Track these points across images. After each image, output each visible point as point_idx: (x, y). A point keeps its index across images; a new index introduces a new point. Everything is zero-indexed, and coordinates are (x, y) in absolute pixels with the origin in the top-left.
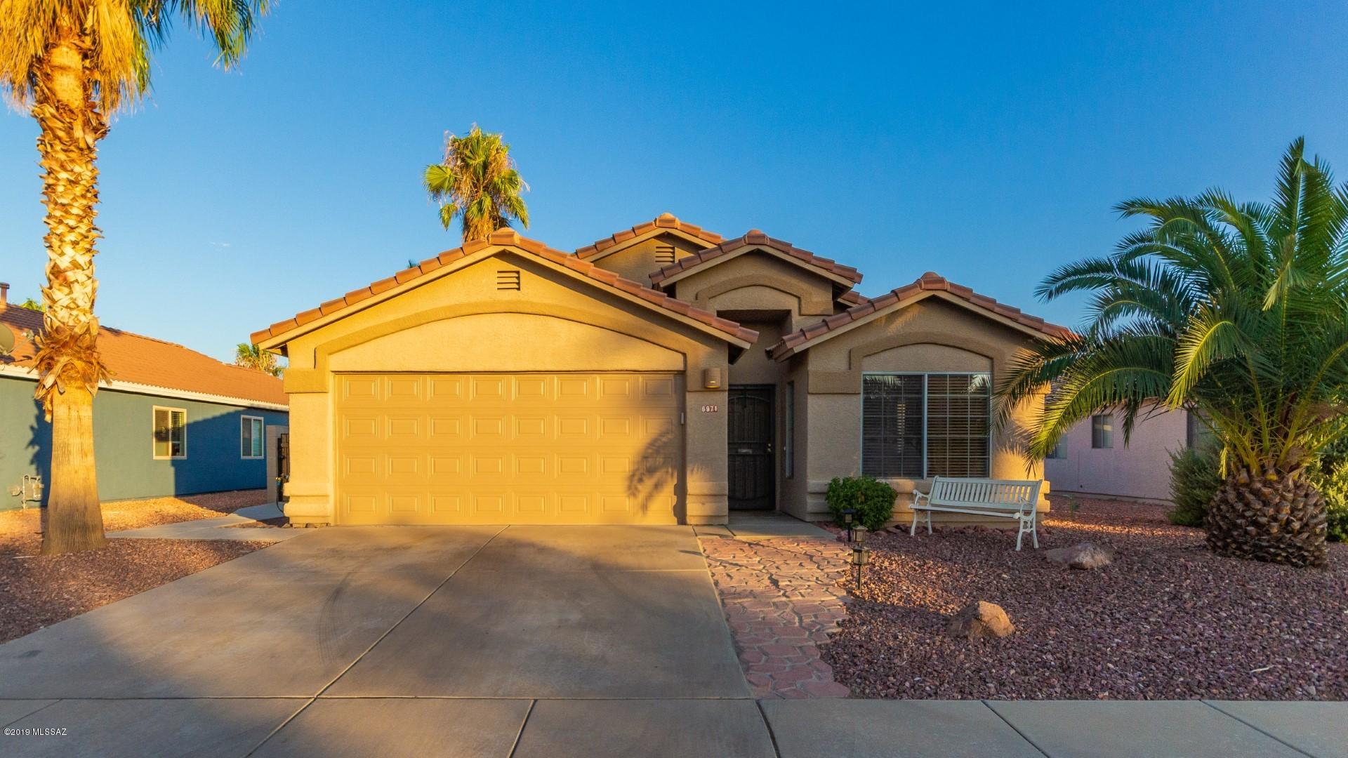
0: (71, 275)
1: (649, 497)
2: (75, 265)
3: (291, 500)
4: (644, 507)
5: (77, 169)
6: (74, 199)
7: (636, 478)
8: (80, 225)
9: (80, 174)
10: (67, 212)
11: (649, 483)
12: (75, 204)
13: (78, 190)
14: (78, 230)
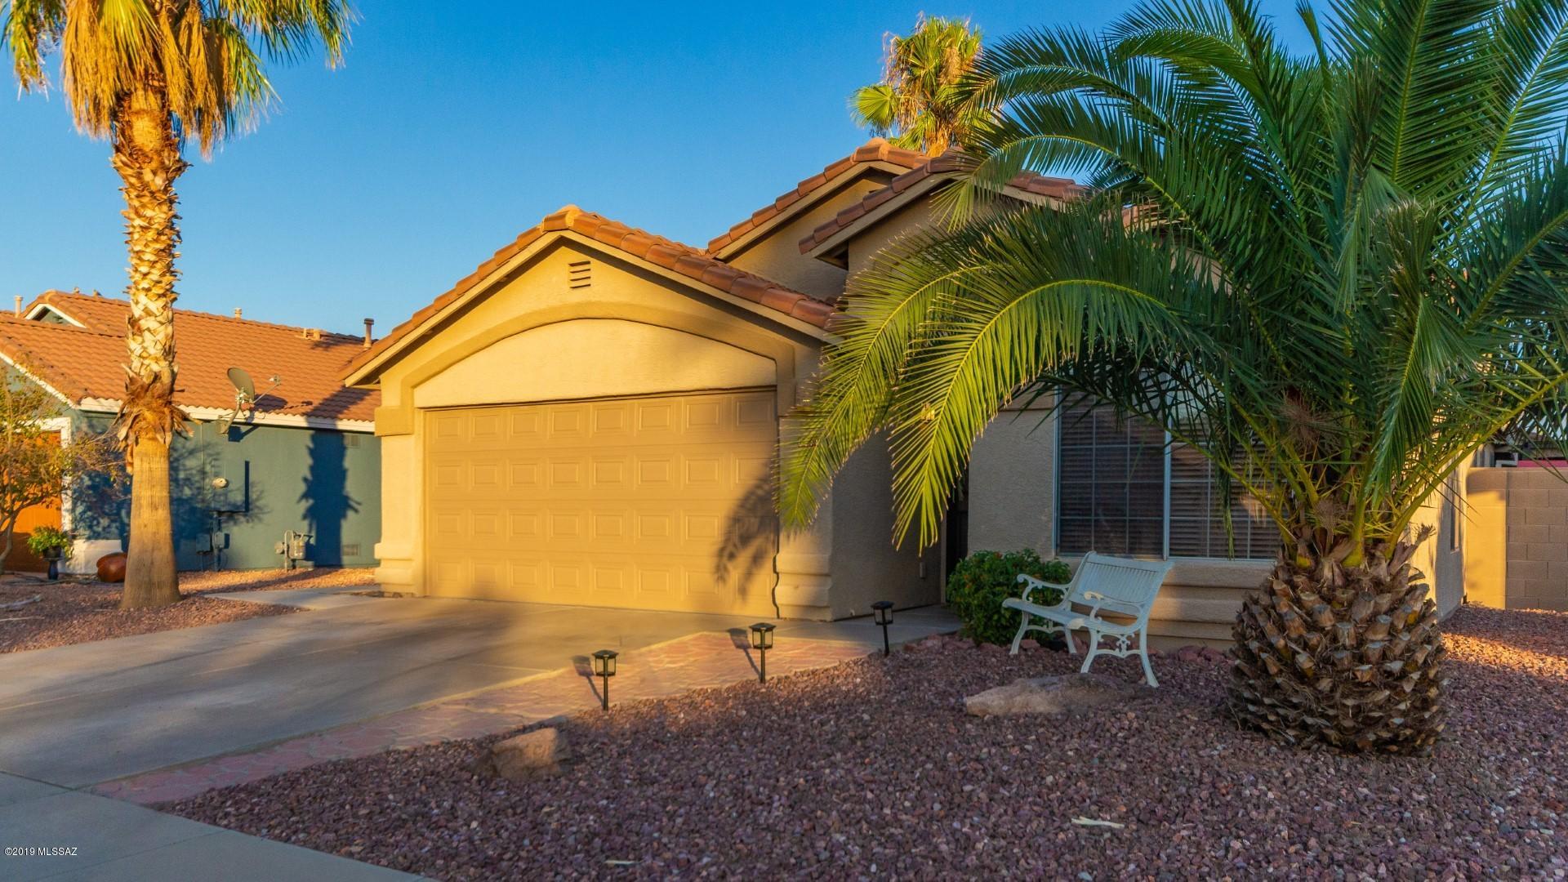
0: (144, 324)
1: (749, 575)
2: (148, 312)
3: (383, 563)
4: (743, 591)
5: (149, 213)
6: (146, 245)
7: (726, 553)
8: (153, 271)
9: (151, 219)
10: (140, 259)
11: (744, 557)
12: (148, 250)
13: (151, 235)
14: (150, 276)
